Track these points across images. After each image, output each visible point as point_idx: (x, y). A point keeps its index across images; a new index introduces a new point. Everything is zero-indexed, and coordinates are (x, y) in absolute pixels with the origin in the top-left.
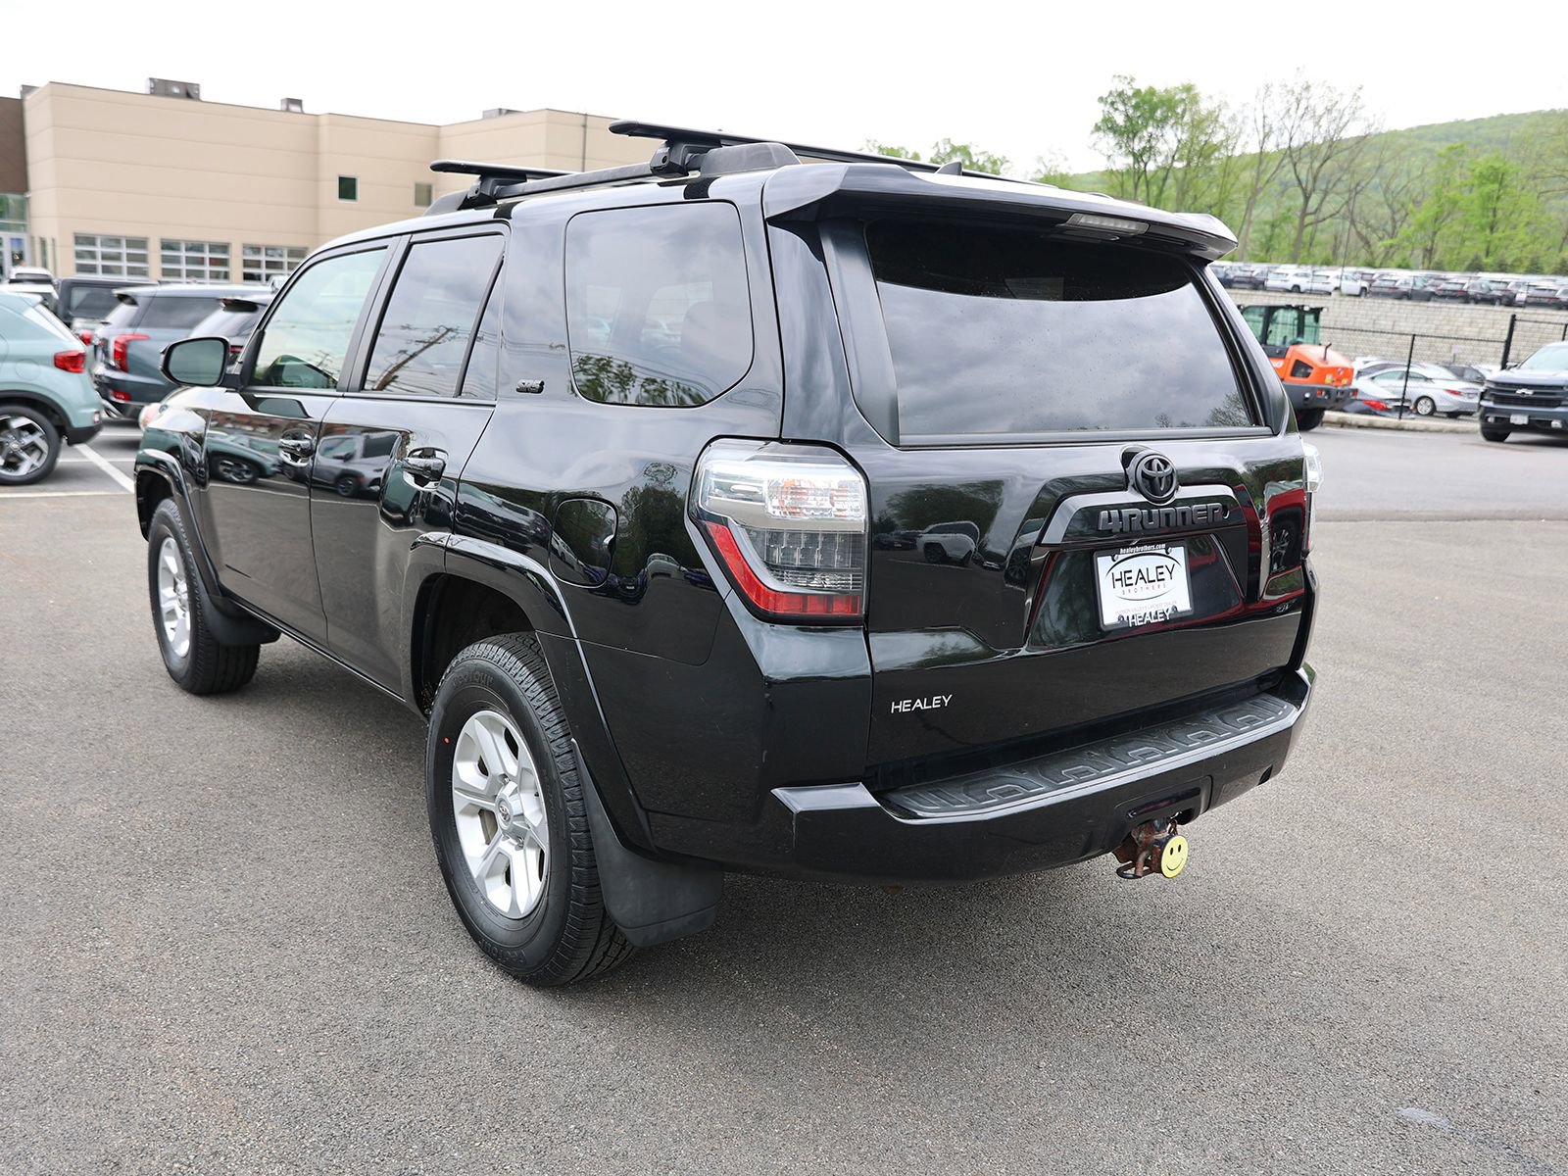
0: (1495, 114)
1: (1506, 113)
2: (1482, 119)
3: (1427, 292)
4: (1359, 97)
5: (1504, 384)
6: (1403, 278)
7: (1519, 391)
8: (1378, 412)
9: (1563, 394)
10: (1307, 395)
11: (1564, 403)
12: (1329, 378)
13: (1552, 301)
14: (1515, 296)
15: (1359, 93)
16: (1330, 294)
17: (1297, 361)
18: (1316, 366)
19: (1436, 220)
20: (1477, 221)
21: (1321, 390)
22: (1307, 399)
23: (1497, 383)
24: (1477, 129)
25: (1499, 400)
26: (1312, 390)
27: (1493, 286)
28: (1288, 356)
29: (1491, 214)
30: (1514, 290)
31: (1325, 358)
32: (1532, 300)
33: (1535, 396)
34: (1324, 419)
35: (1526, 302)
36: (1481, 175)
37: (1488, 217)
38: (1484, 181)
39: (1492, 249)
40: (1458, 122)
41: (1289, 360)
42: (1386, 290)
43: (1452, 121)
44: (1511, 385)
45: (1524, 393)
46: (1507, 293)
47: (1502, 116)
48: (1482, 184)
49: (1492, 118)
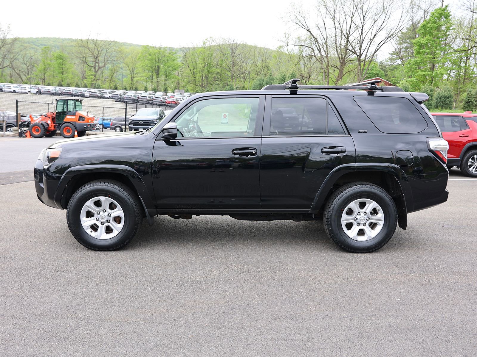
0: (43, 37)
1: (46, 37)
2: (39, 38)
3: (58, 93)
4: (10, 27)
5: (135, 120)
6: (51, 89)
7: (140, 122)
8: (92, 130)
9: (151, 122)
10: (85, 126)
11: (151, 125)
12: (90, 121)
13: (97, 96)
14: (84, 94)
15: (9, 26)
16: (27, 93)
17: (80, 116)
18: (86, 117)
19: (44, 70)
20: (58, 71)
21: (89, 124)
22: (85, 127)
23: (133, 120)
24: (38, 41)
25: (134, 125)
26: (86, 125)
27: (78, 91)
28: (77, 115)
29: (61, 69)
30: (84, 92)
31: (88, 115)
32: (91, 96)
33: (144, 123)
34: (86, 133)
35: (89, 96)
36: (57, 57)
37: (61, 70)
38: (58, 59)
39: (63, 79)
40: (31, 38)
41: (77, 116)
42: (47, 92)
43: (29, 37)
44: (137, 120)
45: (141, 123)
46: (82, 93)
47: (44, 38)
48: (57, 60)
49: (41, 38)
